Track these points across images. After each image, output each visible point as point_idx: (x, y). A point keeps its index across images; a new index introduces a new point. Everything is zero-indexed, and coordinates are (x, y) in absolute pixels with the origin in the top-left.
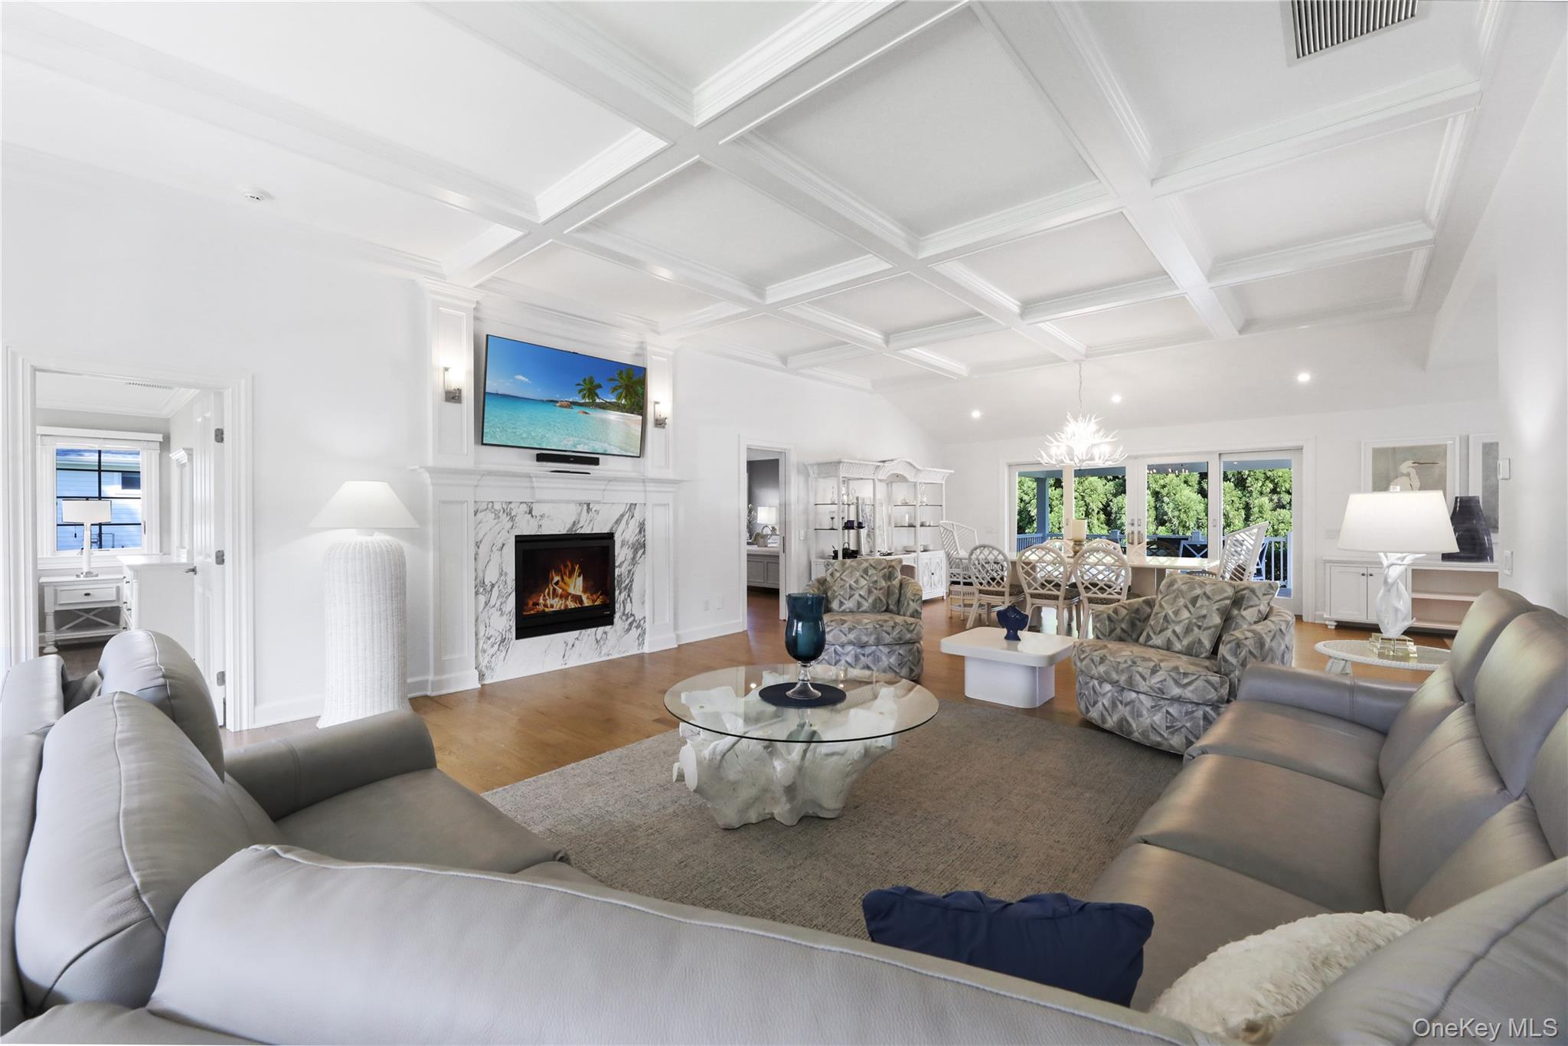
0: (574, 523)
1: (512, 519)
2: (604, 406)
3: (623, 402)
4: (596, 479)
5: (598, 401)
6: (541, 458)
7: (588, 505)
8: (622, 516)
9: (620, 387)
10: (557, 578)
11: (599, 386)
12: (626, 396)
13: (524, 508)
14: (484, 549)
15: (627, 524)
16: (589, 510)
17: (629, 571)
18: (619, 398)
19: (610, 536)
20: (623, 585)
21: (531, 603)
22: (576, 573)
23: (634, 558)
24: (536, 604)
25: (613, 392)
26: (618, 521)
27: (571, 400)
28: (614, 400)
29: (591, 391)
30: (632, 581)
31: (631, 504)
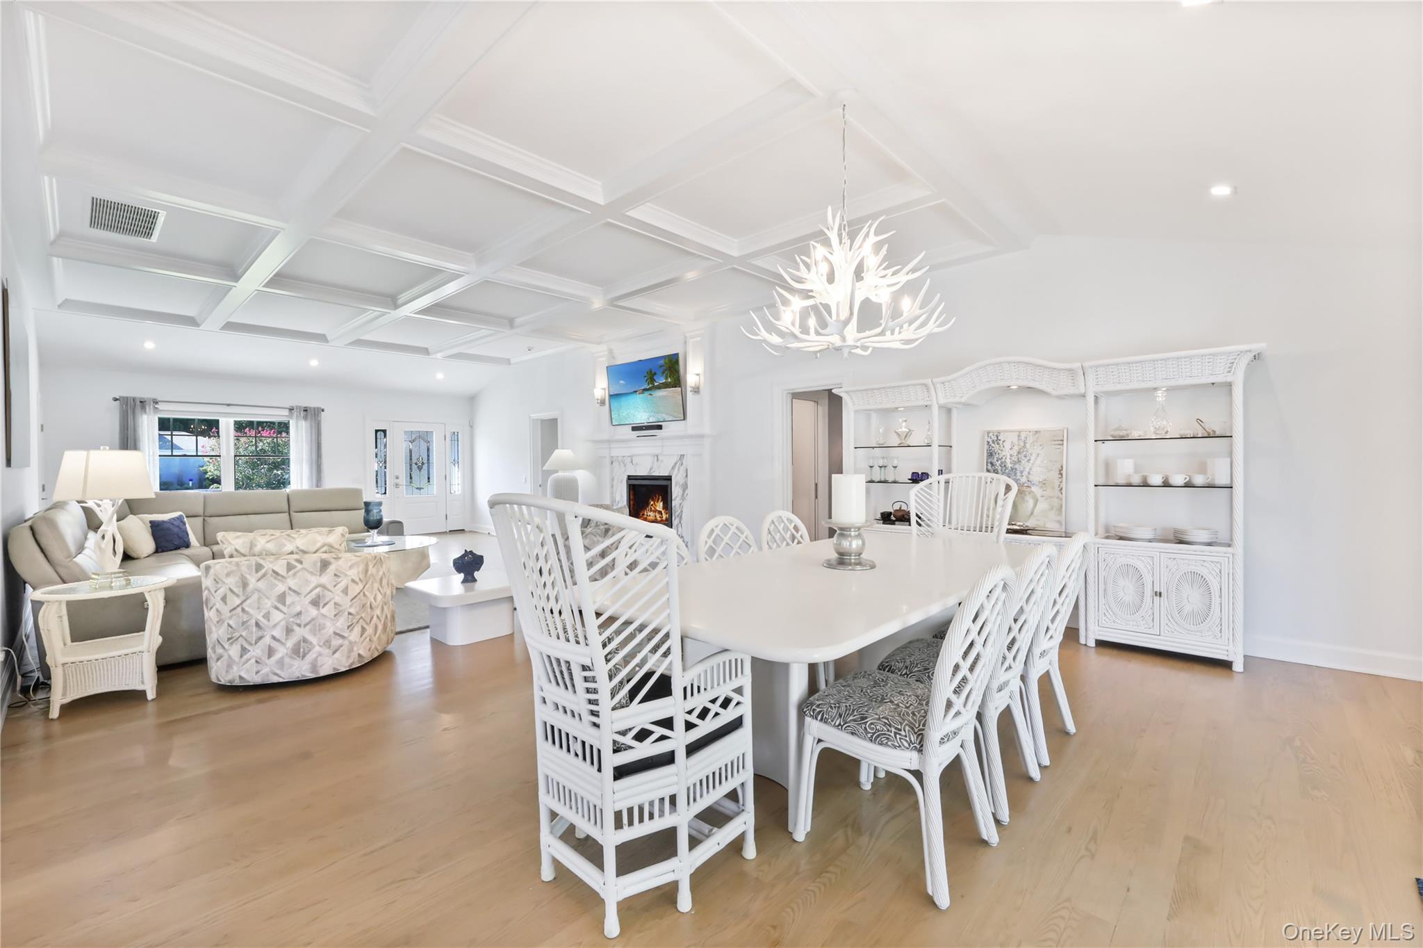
0: (651, 469)
1: (625, 466)
2: (659, 387)
3: (669, 380)
4: (662, 439)
5: (656, 384)
6: (634, 429)
7: (657, 456)
8: (676, 463)
9: (666, 370)
10: (652, 503)
11: (655, 374)
12: (670, 375)
13: (629, 459)
14: (615, 482)
15: (679, 469)
16: (658, 460)
17: (680, 504)
18: (666, 378)
19: (669, 478)
20: (677, 514)
21: (641, 514)
22: (660, 500)
23: (683, 495)
24: (643, 515)
25: (663, 375)
26: (673, 468)
27: (643, 388)
28: (664, 381)
29: (651, 377)
30: (682, 512)
31: (681, 455)
